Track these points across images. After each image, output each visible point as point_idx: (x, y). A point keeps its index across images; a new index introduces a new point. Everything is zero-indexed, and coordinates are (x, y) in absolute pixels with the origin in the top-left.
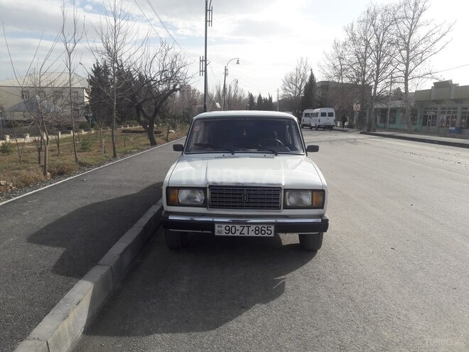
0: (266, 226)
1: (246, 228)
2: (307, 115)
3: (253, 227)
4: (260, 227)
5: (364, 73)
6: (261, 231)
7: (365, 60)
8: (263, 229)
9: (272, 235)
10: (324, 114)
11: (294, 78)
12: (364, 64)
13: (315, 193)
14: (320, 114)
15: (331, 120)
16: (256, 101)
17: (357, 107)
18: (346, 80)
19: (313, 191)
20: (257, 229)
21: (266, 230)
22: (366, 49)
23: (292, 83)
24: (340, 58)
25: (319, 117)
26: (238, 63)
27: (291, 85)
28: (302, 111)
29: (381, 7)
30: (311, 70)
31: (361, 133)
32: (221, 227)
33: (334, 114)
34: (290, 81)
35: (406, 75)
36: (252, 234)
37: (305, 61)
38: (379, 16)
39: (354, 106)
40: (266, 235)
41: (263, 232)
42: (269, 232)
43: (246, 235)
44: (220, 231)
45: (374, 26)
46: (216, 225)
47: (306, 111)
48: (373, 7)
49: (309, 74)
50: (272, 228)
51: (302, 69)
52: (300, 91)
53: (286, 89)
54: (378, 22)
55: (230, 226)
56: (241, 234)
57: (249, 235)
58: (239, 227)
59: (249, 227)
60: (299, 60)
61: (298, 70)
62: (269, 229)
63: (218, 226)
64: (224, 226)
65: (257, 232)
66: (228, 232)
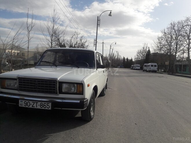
0: (46, 103)
1: (35, 104)
2: (145, 66)
3: (39, 103)
4: (43, 103)
5: (171, 49)
6: (44, 105)
7: (171, 43)
8: (45, 104)
9: (50, 109)
10: (152, 66)
11: (142, 51)
12: (170, 45)
13: (78, 85)
14: (150, 66)
15: (156, 68)
16: (126, 60)
17: (167, 63)
18: (162, 52)
19: (77, 84)
20: (42, 104)
21: (46, 105)
22: (171, 39)
24: (160, 43)
25: (150, 67)
26: (116, 44)
27: (140, 54)
28: (144, 64)
29: (177, 22)
30: (149, 48)
31: (168, 74)
32: (22, 102)
33: (157, 66)
34: (140, 52)
35: (189, 49)
36: (39, 107)
37: (146, 44)
38: (176, 26)
39: (166, 62)
40: (46, 108)
41: (45, 107)
42: (48, 107)
43: (35, 107)
44: (22, 104)
45: (174, 30)
47: (145, 64)
48: (173, 22)
49: (148, 49)
50: (50, 104)
51: (145, 48)
52: (144, 57)
53: (138, 55)
54: (176, 28)
55: (27, 102)
56: (32, 106)
57: (37, 108)
58: (31, 102)
59: (37, 103)
60: (144, 44)
61: (144, 48)
62: (48, 105)
63: (21, 101)
64: (24, 101)
65: (41, 106)
66: (25, 105)
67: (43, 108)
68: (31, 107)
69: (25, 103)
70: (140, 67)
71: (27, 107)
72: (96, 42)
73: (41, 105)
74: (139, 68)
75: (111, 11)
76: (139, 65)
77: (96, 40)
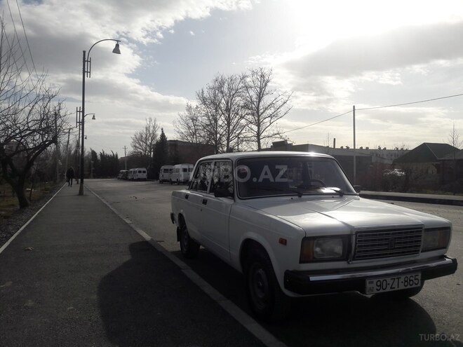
0: (414, 275)
1: (396, 280)
2: (166, 171)
3: (402, 278)
4: (409, 276)
5: (216, 133)
6: (410, 280)
7: (216, 121)
8: (411, 278)
9: (419, 285)
11: (144, 136)
12: (215, 126)
14: (181, 170)
20: (406, 279)
23: (142, 141)
24: (193, 120)
25: (181, 172)
26: (94, 118)
28: (161, 167)
30: (162, 129)
32: (372, 282)
34: (139, 139)
35: (258, 135)
36: (402, 287)
37: (153, 121)
38: (226, 85)
40: (414, 286)
41: (411, 283)
42: (416, 281)
43: (396, 289)
44: (372, 288)
45: (222, 93)
46: (368, 281)
49: (159, 133)
50: (419, 277)
51: (151, 129)
52: (151, 149)
53: (135, 147)
55: (382, 280)
56: (391, 288)
57: (399, 289)
58: (389, 280)
59: (398, 278)
60: (148, 120)
61: (147, 129)
62: (417, 277)
63: (370, 283)
64: (375, 281)
65: (406, 283)
66: (379, 288)
67: (409, 287)
68: (388, 289)
69: (379, 284)
70: (146, 174)
71: (381, 291)
72: (83, 116)
73: (405, 281)
74: (145, 176)
75: (118, 41)
76: (145, 169)
77: (83, 112)
